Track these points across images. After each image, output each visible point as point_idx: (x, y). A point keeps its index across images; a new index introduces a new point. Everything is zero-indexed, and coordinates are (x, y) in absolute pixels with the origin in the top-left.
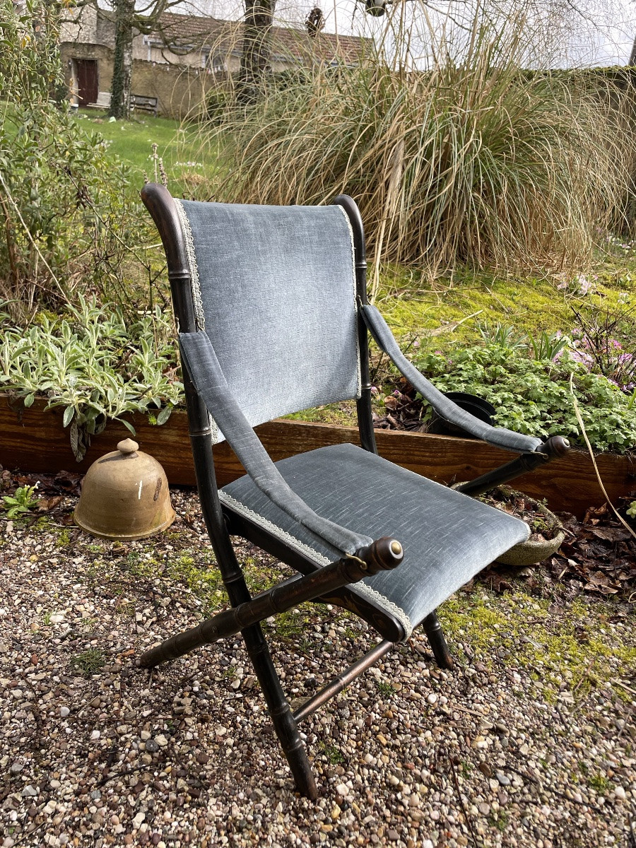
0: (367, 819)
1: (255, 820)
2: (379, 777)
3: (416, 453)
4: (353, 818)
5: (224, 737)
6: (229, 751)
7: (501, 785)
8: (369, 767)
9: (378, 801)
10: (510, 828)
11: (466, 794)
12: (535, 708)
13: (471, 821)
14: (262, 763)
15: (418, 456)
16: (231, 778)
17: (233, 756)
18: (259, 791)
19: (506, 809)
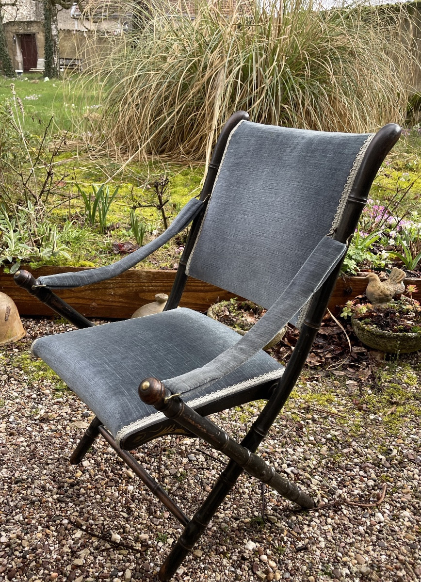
0: (96, 477)
1: (27, 479)
2: (112, 458)
3: (192, 284)
4: (88, 476)
5: (22, 442)
6: (23, 448)
7: (190, 461)
8: (107, 454)
9: (107, 469)
10: (186, 480)
11: (164, 465)
12: (231, 425)
13: (163, 478)
14: (41, 453)
15: (194, 286)
16: (20, 460)
17: (25, 451)
18: (35, 466)
19: (187, 472)
